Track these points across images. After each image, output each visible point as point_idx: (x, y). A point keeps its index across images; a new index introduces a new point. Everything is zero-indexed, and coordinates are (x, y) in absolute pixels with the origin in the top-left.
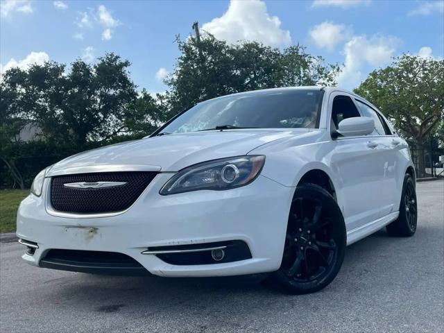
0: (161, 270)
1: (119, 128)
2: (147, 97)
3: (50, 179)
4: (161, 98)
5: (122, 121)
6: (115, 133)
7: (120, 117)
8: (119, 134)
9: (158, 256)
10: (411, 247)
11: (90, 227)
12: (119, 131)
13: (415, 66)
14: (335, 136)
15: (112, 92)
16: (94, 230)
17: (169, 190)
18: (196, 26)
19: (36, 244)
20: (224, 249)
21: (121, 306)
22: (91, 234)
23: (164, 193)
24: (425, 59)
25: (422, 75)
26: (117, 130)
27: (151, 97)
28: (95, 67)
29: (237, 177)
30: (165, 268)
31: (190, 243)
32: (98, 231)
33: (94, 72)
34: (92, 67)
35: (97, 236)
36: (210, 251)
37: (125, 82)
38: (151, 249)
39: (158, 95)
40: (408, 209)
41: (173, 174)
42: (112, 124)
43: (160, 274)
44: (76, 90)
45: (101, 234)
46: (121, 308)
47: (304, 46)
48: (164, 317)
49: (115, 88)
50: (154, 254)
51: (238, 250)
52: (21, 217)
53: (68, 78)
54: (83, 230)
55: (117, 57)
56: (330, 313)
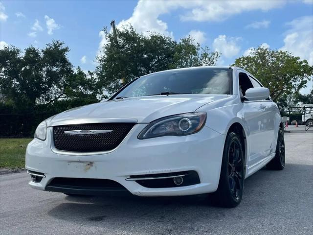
0: (140, 191)
1: (59, 95)
2: (81, 73)
3: (52, 128)
4: (91, 74)
5: (62, 90)
6: (56, 98)
7: (60, 87)
8: (60, 99)
9: (137, 181)
10: (285, 177)
11: (87, 162)
12: (59, 97)
13: (267, 55)
14: (243, 100)
15: (54, 69)
16: (91, 164)
17: (144, 136)
18: (113, 23)
19: (43, 174)
20: (182, 177)
21: (104, 217)
22: (89, 166)
23: (140, 137)
24: (273, 50)
25: (271, 61)
26: (57, 96)
27: (83, 73)
28: (43, 51)
29: (190, 127)
30: (142, 190)
31: (161, 173)
32: (94, 164)
33: (42, 55)
34: (40, 51)
35: (93, 168)
36: (173, 178)
37: (64, 62)
38: (132, 177)
39: (89, 72)
40: (280, 151)
41: (147, 125)
42: (54, 92)
43: (138, 194)
44: (28, 67)
45: (96, 167)
46: (104, 218)
47: (193, 39)
48: (139, 224)
49: (57, 66)
50: (134, 180)
51: (191, 177)
52: (29, 155)
53: (22, 58)
54: (82, 164)
55: (61, 44)
56: (251, 220)
